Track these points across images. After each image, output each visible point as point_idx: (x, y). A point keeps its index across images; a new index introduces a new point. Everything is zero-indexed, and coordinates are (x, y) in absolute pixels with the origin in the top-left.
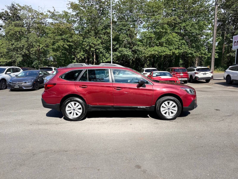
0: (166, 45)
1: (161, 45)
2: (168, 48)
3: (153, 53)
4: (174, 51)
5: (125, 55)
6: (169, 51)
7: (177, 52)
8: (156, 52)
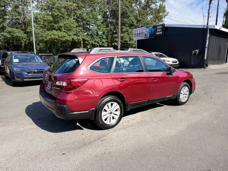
0: (64, 30)
1: (60, 29)
2: (67, 34)
3: (53, 37)
4: (73, 37)
5: (17, 37)
6: (69, 37)
7: (75, 38)
8: (57, 37)
